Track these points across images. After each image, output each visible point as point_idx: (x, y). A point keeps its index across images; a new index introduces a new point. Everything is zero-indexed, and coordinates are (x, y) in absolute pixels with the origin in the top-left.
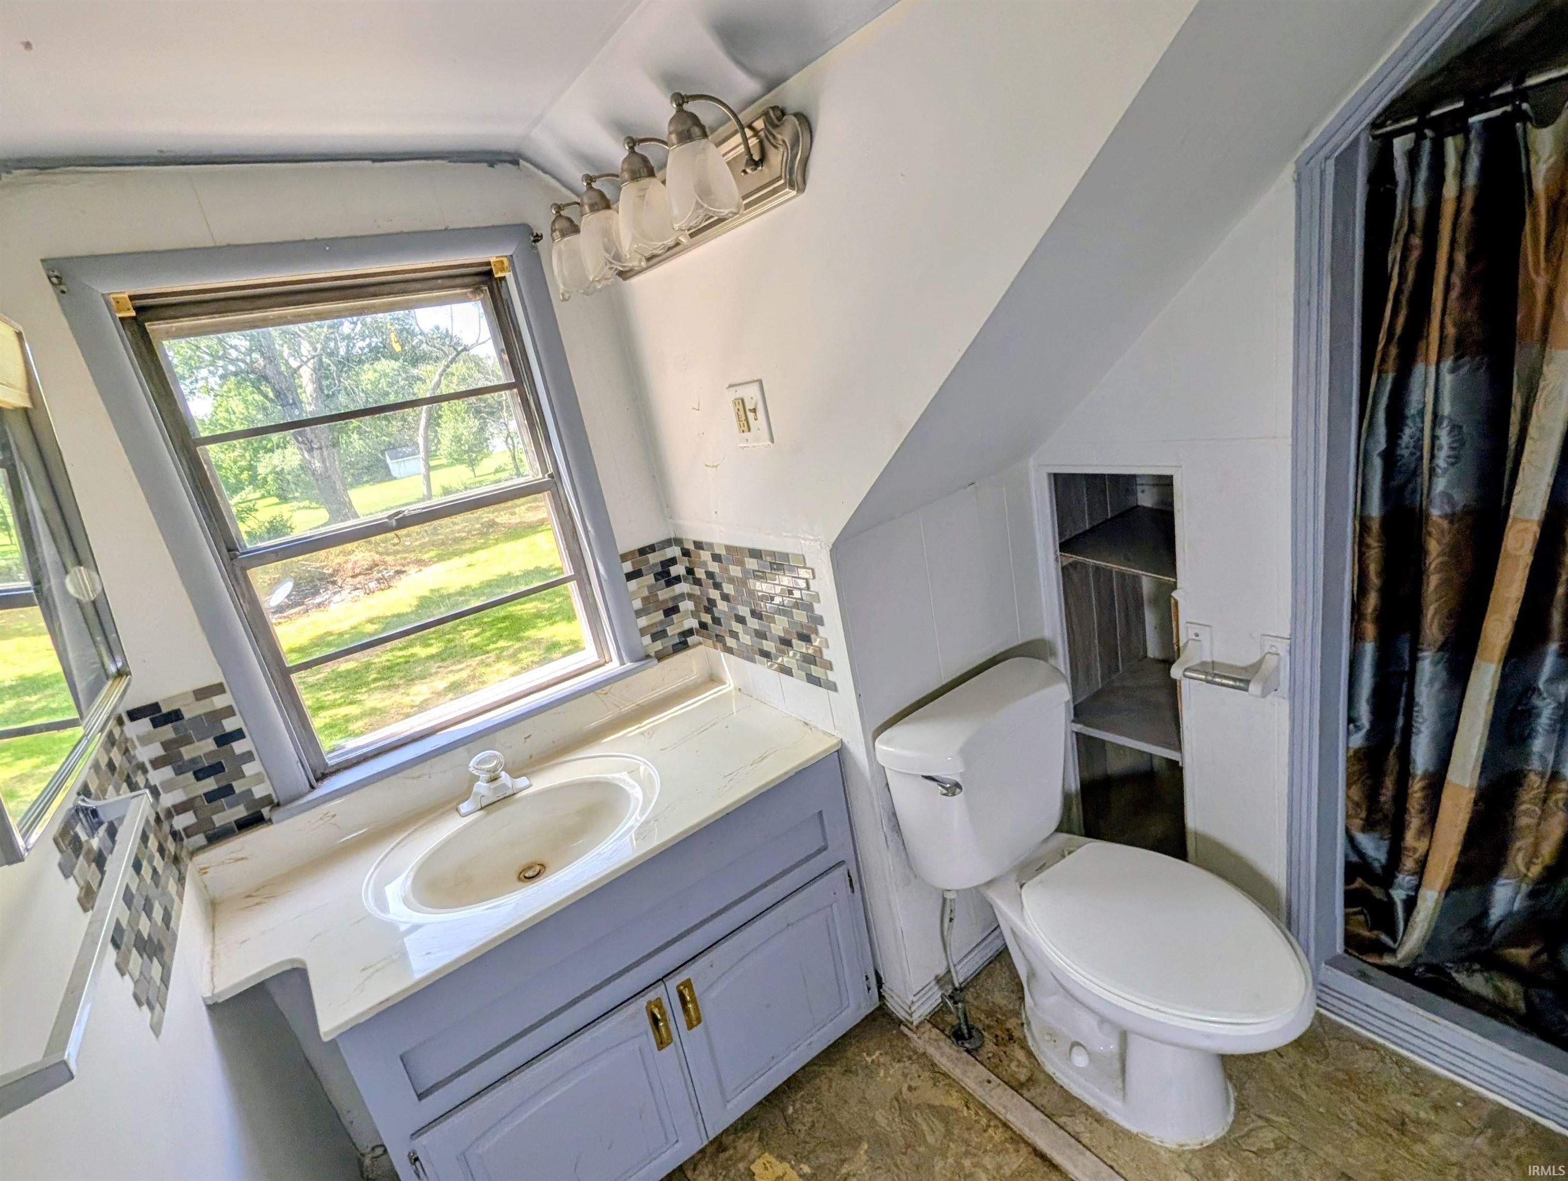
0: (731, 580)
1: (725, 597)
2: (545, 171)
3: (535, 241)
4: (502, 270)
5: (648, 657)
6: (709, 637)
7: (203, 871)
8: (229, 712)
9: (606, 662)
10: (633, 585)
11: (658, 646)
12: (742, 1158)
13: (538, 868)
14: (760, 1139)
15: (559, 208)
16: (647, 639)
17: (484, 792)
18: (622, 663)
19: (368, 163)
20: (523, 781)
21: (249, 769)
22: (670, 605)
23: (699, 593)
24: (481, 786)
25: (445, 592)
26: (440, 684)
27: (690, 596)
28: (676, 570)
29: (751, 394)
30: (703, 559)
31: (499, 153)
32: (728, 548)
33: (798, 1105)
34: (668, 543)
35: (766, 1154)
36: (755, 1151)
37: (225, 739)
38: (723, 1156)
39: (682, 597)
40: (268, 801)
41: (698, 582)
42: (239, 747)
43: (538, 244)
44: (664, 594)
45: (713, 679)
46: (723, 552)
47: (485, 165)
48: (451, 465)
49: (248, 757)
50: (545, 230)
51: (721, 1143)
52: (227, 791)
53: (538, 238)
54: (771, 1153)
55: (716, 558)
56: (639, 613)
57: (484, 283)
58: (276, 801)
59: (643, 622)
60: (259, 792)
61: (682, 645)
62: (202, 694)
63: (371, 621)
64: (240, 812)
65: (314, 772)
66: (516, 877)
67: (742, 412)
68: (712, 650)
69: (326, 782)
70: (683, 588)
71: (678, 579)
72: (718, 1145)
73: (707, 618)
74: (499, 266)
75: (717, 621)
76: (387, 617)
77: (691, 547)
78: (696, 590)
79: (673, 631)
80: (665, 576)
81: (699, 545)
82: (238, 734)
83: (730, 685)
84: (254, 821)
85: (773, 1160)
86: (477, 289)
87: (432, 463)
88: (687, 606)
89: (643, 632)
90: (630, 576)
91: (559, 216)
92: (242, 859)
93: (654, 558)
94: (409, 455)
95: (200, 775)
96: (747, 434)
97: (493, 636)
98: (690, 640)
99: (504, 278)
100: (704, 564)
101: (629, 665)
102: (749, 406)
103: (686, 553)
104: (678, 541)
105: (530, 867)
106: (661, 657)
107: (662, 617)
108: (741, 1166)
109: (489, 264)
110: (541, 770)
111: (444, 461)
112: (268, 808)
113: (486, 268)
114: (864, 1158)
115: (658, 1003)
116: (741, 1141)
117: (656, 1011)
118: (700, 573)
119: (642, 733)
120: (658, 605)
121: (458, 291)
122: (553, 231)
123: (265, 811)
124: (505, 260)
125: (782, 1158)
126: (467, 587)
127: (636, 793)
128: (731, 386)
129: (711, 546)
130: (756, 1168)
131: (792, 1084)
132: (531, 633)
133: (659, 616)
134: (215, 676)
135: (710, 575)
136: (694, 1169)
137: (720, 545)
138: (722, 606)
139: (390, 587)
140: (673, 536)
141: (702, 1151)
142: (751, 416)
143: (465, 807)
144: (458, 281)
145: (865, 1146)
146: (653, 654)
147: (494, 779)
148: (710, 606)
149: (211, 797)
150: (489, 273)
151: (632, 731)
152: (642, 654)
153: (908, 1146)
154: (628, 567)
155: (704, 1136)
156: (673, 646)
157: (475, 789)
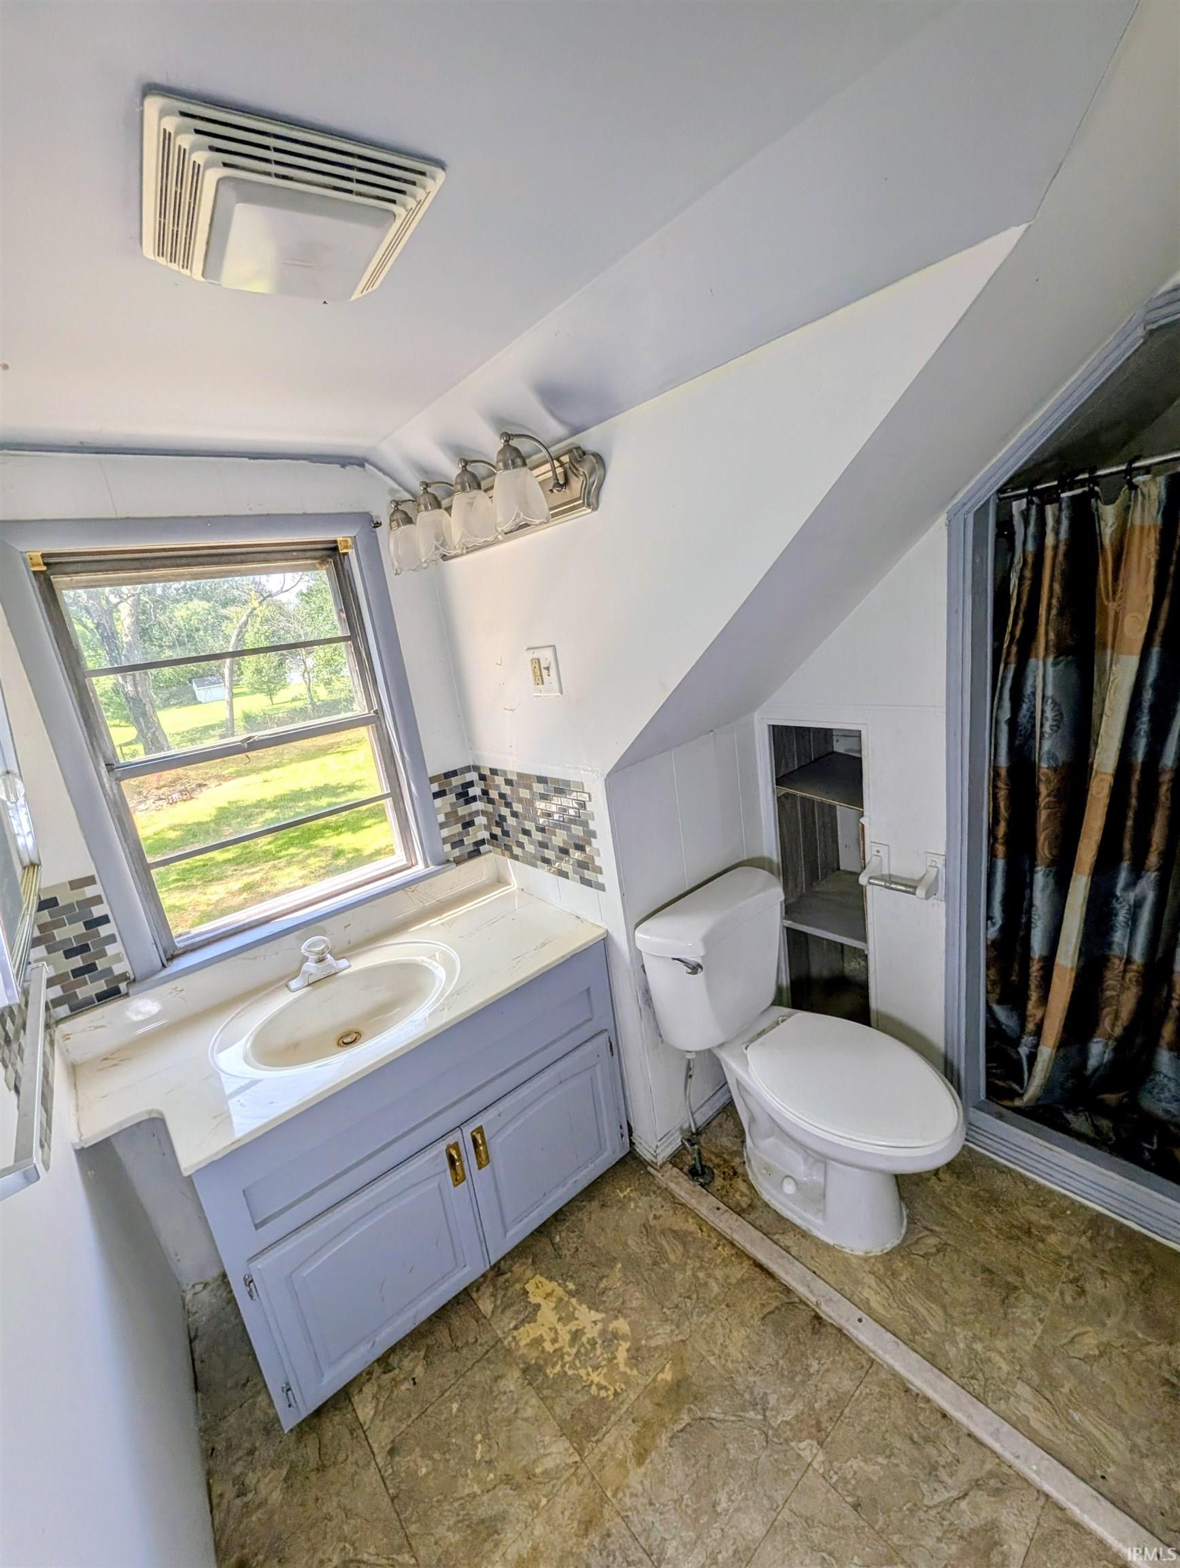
0: (520, 800)
1: (515, 814)
2: (385, 473)
3: (375, 527)
4: (346, 547)
5: (448, 861)
6: (498, 846)
7: (66, 1037)
8: (97, 900)
9: (413, 865)
10: (438, 802)
11: (457, 852)
12: (518, 1280)
13: (355, 1036)
14: (534, 1263)
15: (397, 503)
16: (448, 847)
17: (313, 971)
18: (427, 866)
19: (246, 460)
20: (343, 963)
21: (111, 950)
22: (468, 819)
23: (492, 810)
24: (310, 966)
25: (241, 804)
26: (235, 885)
27: (484, 813)
28: (473, 791)
29: (546, 656)
30: (497, 782)
31: (351, 457)
32: (520, 775)
33: (563, 1234)
34: (468, 769)
35: (538, 1276)
36: (529, 1273)
37: (93, 924)
38: (502, 1279)
39: (477, 813)
40: (123, 977)
41: (491, 801)
42: (104, 931)
43: (377, 529)
44: (463, 811)
45: (500, 881)
46: (515, 778)
47: (338, 466)
48: (253, 693)
49: (111, 939)
50: (385, 520)
51: (499, 1268)
52: (90, 968)
53: (378, 525)
54: (541, 1275)
55: (509, 782)
56: (442, 826)
57: (329, 556)
58: (132, 977)
59: (445, 833)
60: (118, 969)
61: (475, 853)
62: (76, 884)
63: (173, 828)
64: (102, 986)
65: (165, 952)
66: (335, 1043)
67: (537, 670)
68: (501, 857)
69: (175, 962)
70: (478, 805)
71: (474, 799)
72: (497, 1270)
73: (497, 831)
74: (343, 544)
75: (506, 833)
76: (187, 825)
77: (487, 773)
78: (490, 808)
79: (469, 841)
80: (464, 795)
81: (494, 772)
82: (104, 920)
83: (515, 884)
84: (111, 994)
85: (542, 1279)
86: (323, 561)
87: (235, 691)
88: (481, 820)
89: (445, 841)
90: (437, 795)
91: (397, 510)
92: (101, 1027)
93: (456, 781)
94: (214, 683)
95: (69, 954)
96: (541, 686)
97: (285, 844)
98: (482, 848)
99: (346, 554)
100: (497, 787)
101: (432, 868)
102: (543, 665)
103: (482, 778)
104: (476, 768)
105: (348, 1035)
106: (458, 861)
107: (461, 829)
108: (518, 1286)
109: (335, 542)
110: (359, 954)
111: (246, 690)
112: (125, 983)
113: (333, 545)
114: (619, 1275)
115: (456, 1146)
116: (517, 1265)
117: (454, 1153)
118: (494, 794)
119: (443, 924)
120: (458, 819)
121: (309, 562)
122: (391, 521)
123: (123, 986)
124: (349, 540)
125: (551, 1279)
126: (263, 800)
127: (440, 973)
128: (528, 649)
129: (505, 773)
130: (530, 1287)
131: (558, 1217)
132: (320, 842)
133: (458, 828)
134: (89, 870)
135: (502, 796)
136: (478, 1290)
137: (512, 772)
138: (511, 821)
139: (192, 798)
140: (472, 764)
141: (484, 1276)
142: (545, 672)
143: (294, 984)
144: (309, 554)
145: (619, 1265)
146: (452, 859)
147: (321, 960)
148: (501, 820)
149: (77, 973)
150: (335, 549)
151: (434, 922)
152: (443, 859)
153: (655, 1263)
154: (435, 788)
155: (487, 1261)
156: (469, 853)
157: (304, 968)
